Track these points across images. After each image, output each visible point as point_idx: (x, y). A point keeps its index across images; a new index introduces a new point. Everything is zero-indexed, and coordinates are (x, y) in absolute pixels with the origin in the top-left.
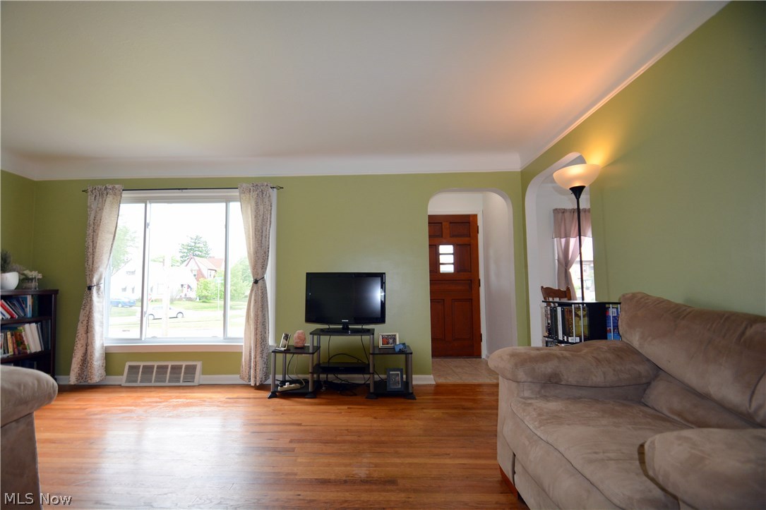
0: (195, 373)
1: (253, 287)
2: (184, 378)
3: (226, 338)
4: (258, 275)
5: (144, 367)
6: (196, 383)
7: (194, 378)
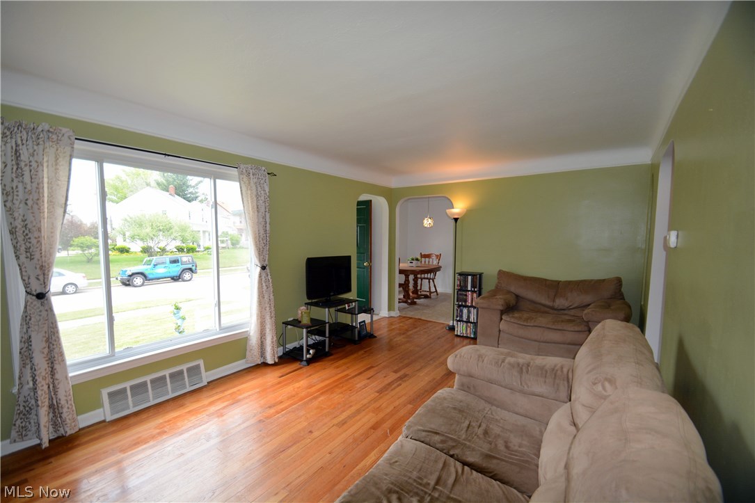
0: (200, 373)
1: (260, 274)
2: (189, 383)
3: (221, 329)
4: (265, 261)
5: (132, 388)
6: (205, 383)
7: (201, 378)
